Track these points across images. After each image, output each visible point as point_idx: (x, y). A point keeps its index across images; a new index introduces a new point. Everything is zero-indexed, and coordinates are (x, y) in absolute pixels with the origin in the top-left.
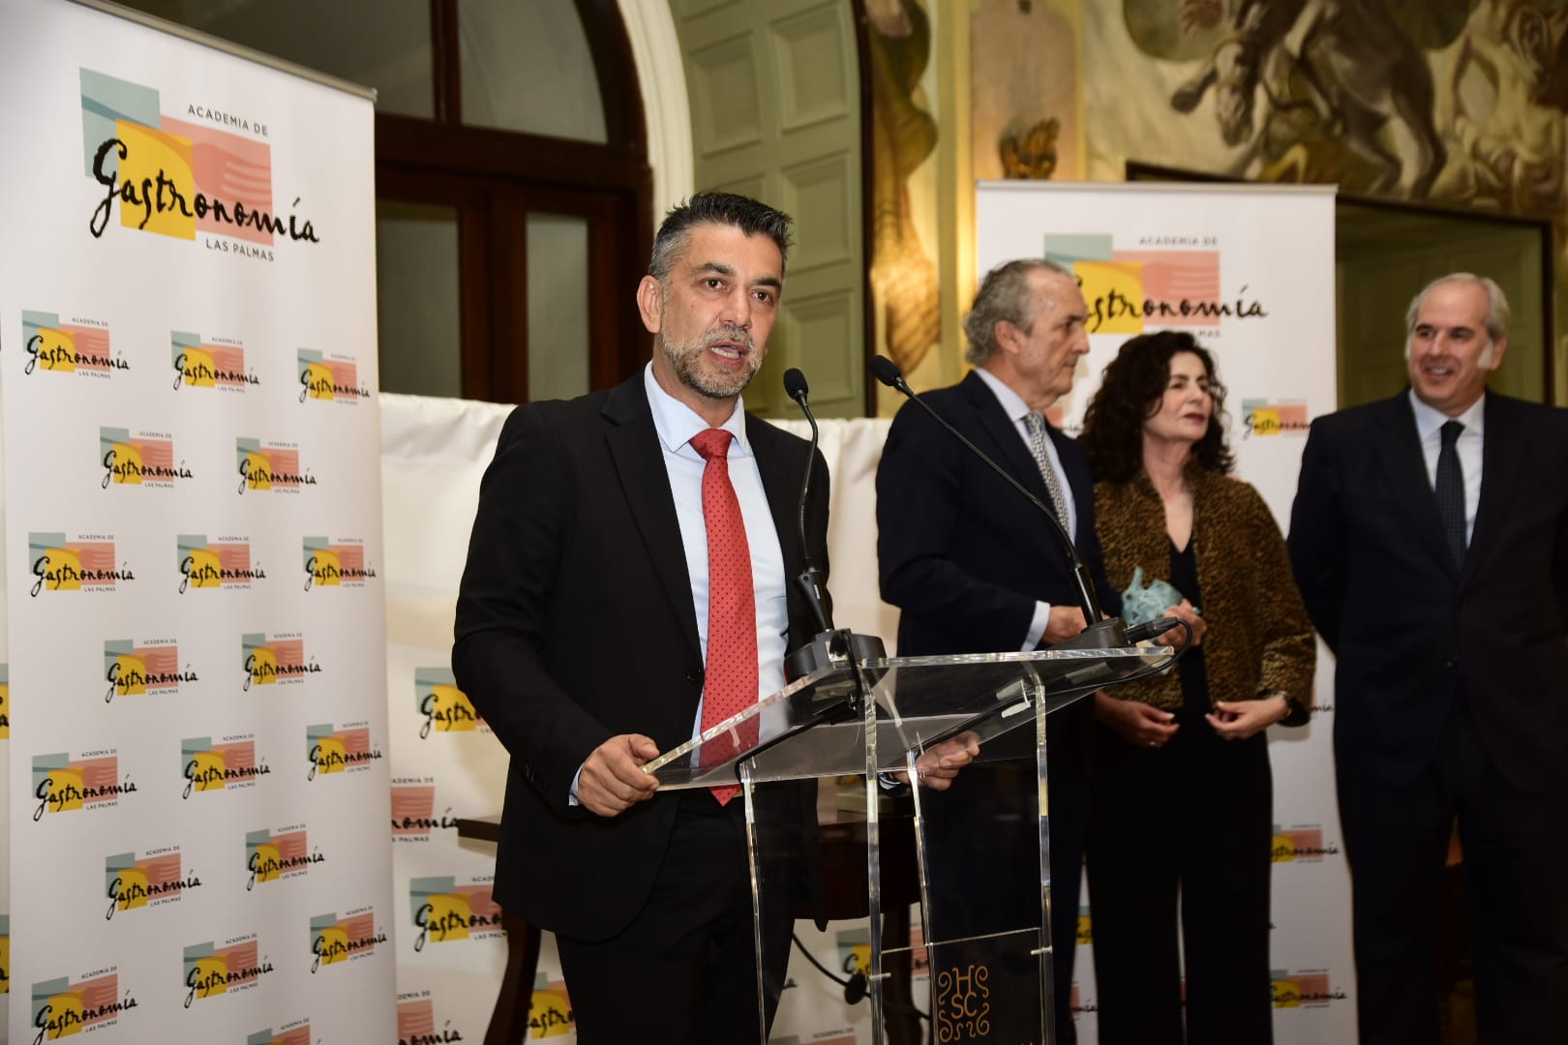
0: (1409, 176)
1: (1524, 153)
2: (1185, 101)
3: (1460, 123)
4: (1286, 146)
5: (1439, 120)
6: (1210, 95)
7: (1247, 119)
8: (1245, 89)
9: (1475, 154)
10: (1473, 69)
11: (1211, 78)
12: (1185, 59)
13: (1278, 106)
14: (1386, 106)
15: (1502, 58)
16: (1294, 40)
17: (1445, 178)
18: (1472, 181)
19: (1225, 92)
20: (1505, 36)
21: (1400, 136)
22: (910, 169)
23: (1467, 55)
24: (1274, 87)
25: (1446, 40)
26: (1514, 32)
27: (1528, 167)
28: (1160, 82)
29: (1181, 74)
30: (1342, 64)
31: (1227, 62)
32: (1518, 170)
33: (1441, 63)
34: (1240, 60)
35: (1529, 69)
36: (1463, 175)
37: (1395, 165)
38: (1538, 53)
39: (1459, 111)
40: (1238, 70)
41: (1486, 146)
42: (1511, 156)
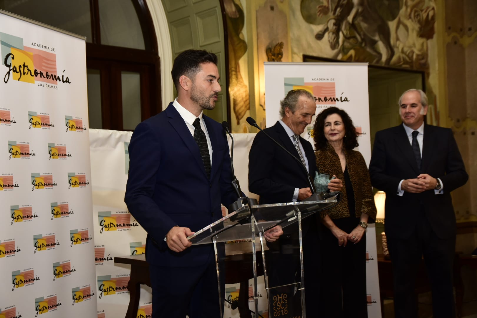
0: (384, 58)
1: (416, 52)
2: (319, 37)
3: (398, 43)
4: (349, 49)
5: (392, 42)
6: (326, 35)
7: (337, 42)
8: (336, 33)
9: (403, 52)
10: (401, 26)
11: (326, 30)
12: (319, 24)
13: (346, 38)
14: (377, 38)
15: (409, 23)
16: (350, 18)
17: (394, 59)
18: (402, 60)
19: (331, 34)
20: (410, 17)
21: (381, 47)
22: (240, 57)
23: (399, 23)
24: (345, 32)
25: (393, 18)
26: (412, 16)
27: (418, 55)
28: (312, 31)
29: (318, 28)
30: (364, 25)
31: (331, 25)
32: (415, 56)
33: (392, 25)
34: (335, 24)
35: (417, 26)
36: (399, 58)
37: (380, 55)
38: (419, 22)
39: (398, 39)
40: (334, 27)
41: (406, 49)
42: (413, 52)
